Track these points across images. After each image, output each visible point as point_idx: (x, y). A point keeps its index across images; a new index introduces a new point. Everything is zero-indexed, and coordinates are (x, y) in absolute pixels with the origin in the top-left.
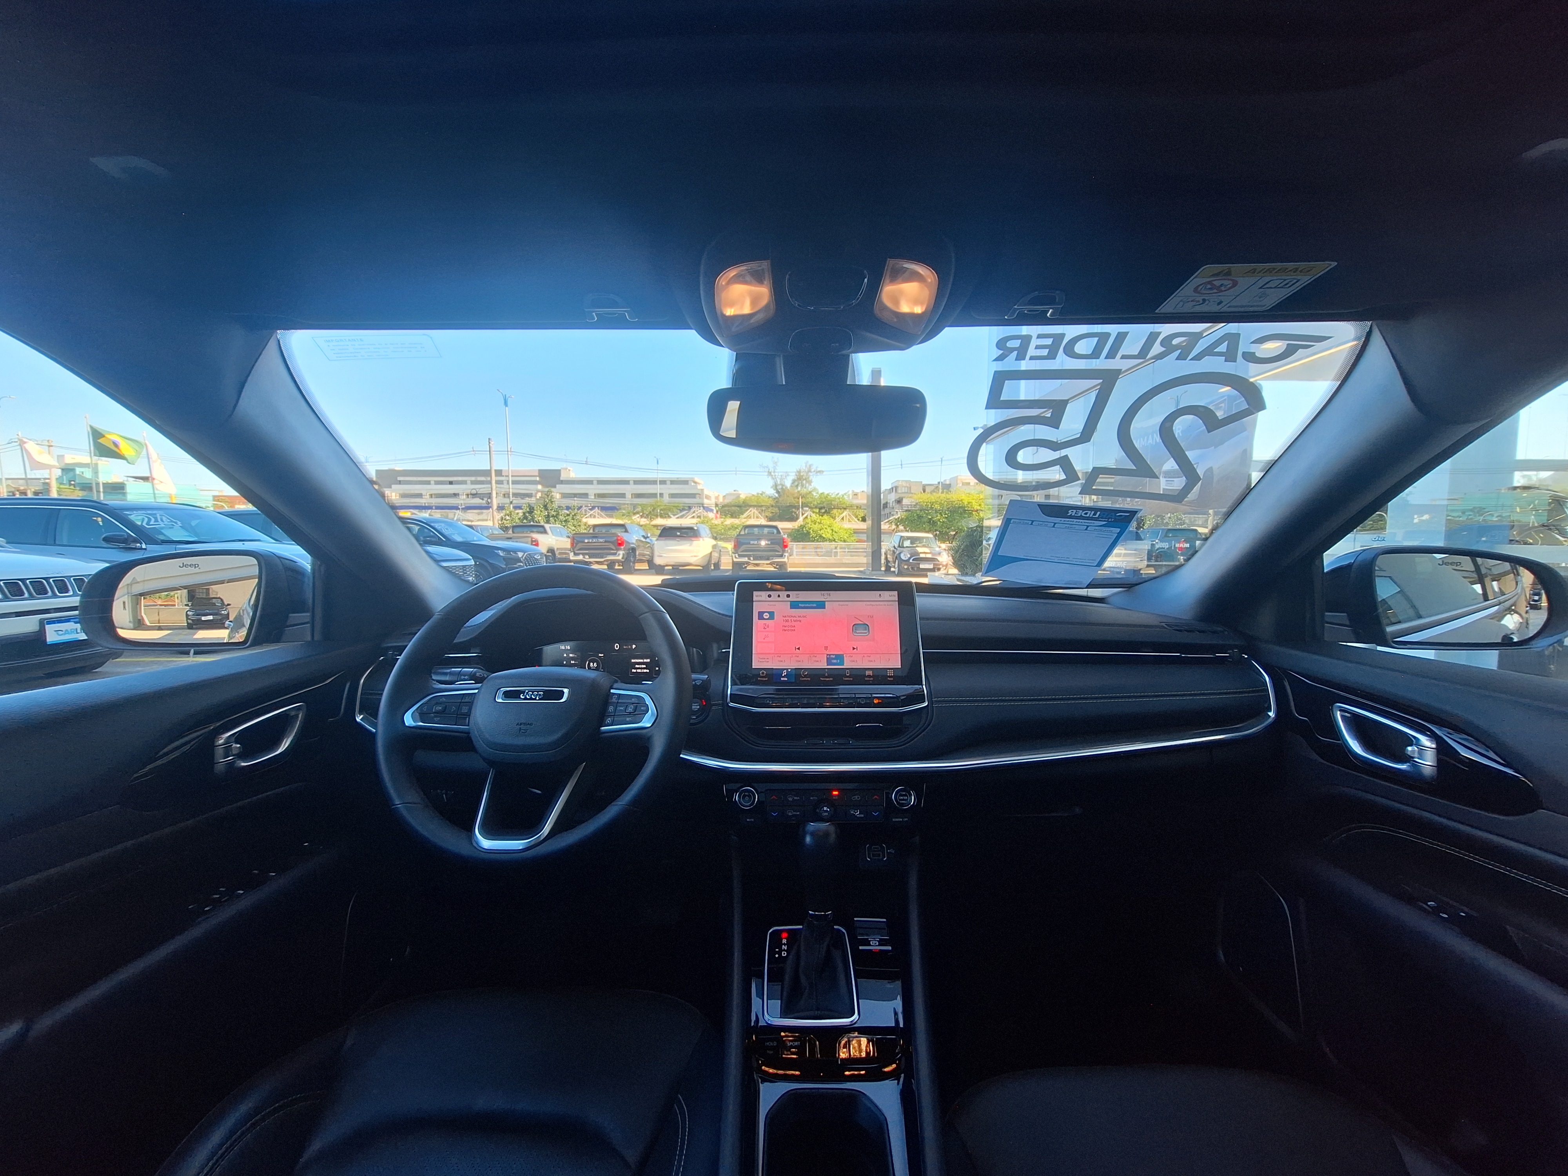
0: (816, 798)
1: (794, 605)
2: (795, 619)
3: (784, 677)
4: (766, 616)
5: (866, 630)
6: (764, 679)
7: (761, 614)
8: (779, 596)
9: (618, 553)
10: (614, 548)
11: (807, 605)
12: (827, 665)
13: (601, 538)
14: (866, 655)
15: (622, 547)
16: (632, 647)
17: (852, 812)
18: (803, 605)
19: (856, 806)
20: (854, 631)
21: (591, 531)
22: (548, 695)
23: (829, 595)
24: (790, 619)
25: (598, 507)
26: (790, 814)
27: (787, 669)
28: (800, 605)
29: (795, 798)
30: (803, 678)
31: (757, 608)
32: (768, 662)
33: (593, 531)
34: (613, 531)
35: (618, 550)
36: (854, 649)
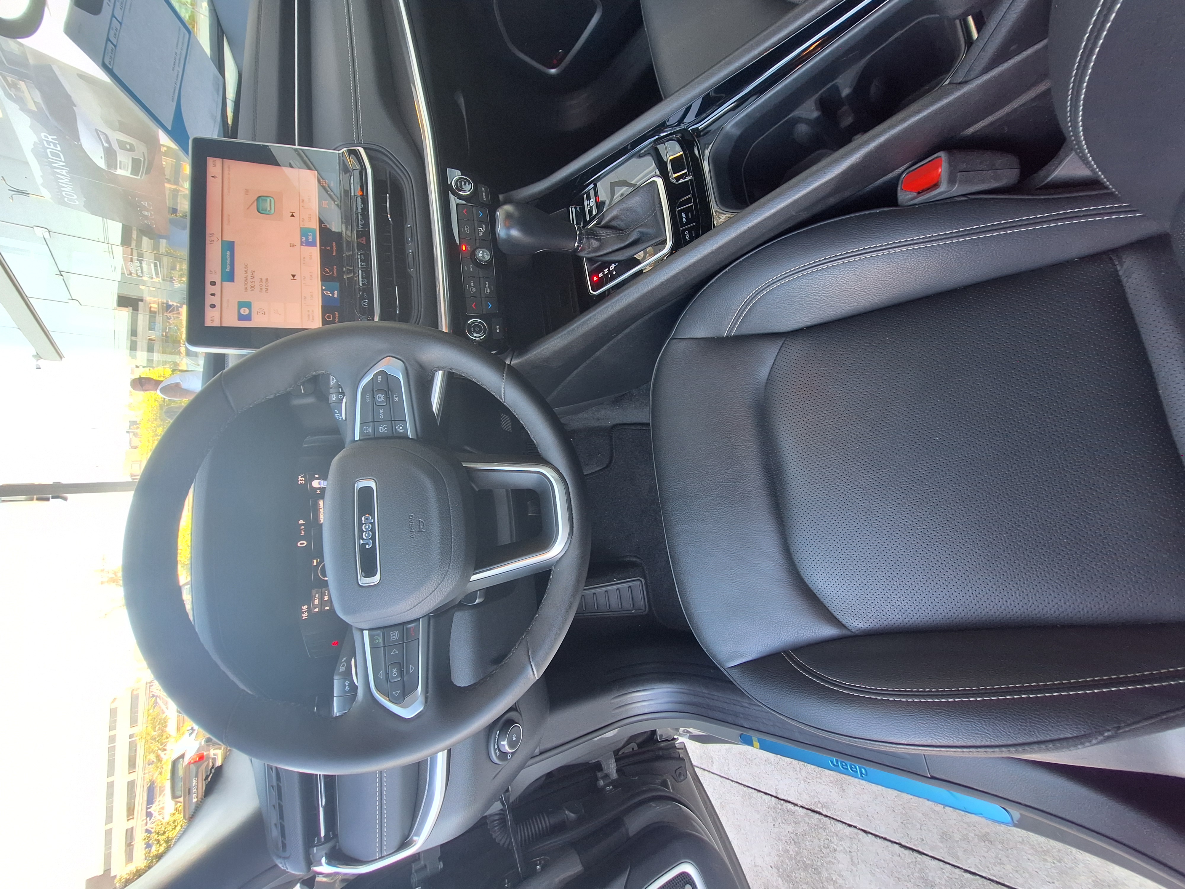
0: (471, 266)
1: (229, 276)
2: (249, 277)
3: (333, 294)
4: (245, 311)
5: (266, 200)
6: (337, 315)
7: (241, 318)
8: (213, 295)
9: (213, 757)
10: (206, 763)
11: (228, 262)
12: (316, 246)
13: (191, 782)
14: (301, 204)
15: (205, 753)
16: (302, 525)
17: (481, 234)
18: (229, 267)
19: (474, 230)
20: (268, 212)
21: (181, 799)
22: (366, 507)
23: (212, 234)
24: (249, 284)
25: (147, 809)
26: (488, 291)
27: (323, 290)
28: (228, 270)
29: (473, 285)
30: (333, 273)
31: (231, 321)
32: (313, 311)
33: (181, 797)
34: (181, 772)
35: (208, 757)
36: (293, 216)
